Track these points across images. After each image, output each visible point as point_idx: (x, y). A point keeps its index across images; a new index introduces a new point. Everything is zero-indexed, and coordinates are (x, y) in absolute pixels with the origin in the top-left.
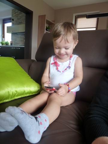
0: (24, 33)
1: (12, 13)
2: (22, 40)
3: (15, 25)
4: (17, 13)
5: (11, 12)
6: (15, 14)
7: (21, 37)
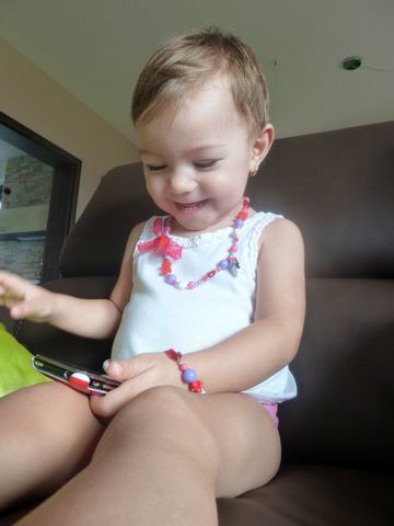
0: (44, 237)
1: (8, 170)
2: (33, 262)
3: (13, 207)
4: (24, 171)
5: (4, 168)
6: (18, 171)
7: (30, 250)
